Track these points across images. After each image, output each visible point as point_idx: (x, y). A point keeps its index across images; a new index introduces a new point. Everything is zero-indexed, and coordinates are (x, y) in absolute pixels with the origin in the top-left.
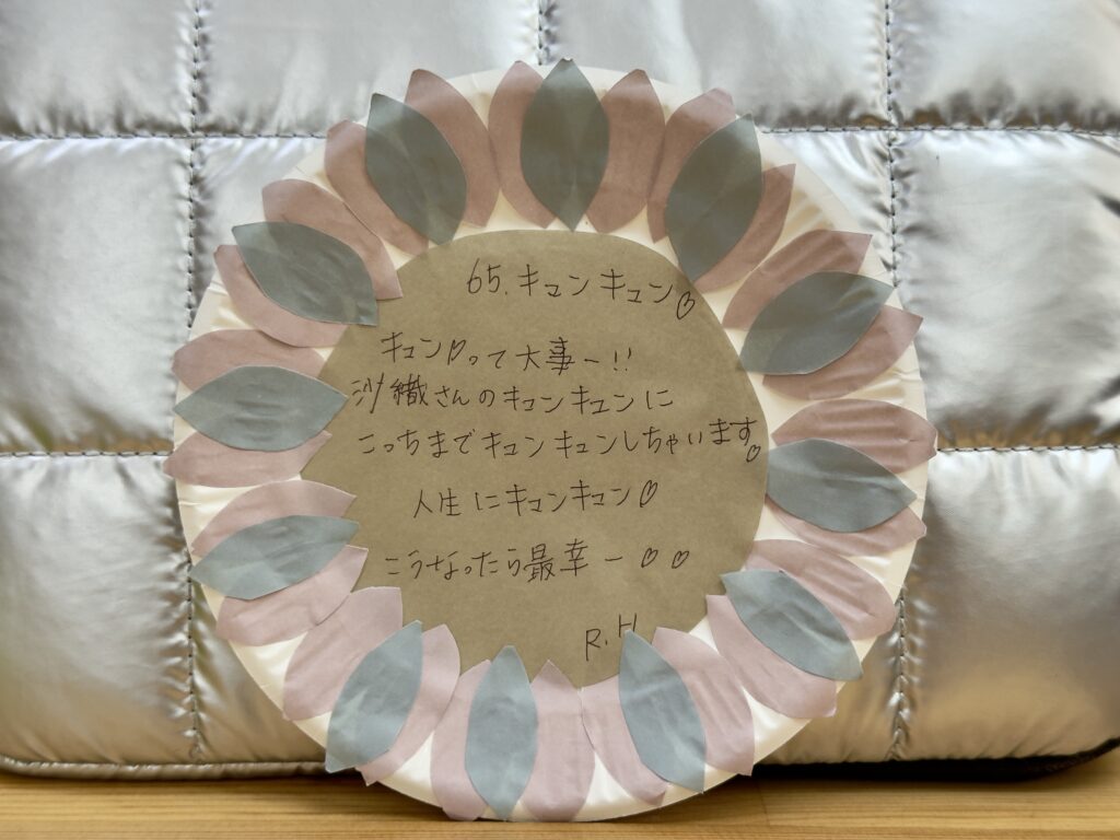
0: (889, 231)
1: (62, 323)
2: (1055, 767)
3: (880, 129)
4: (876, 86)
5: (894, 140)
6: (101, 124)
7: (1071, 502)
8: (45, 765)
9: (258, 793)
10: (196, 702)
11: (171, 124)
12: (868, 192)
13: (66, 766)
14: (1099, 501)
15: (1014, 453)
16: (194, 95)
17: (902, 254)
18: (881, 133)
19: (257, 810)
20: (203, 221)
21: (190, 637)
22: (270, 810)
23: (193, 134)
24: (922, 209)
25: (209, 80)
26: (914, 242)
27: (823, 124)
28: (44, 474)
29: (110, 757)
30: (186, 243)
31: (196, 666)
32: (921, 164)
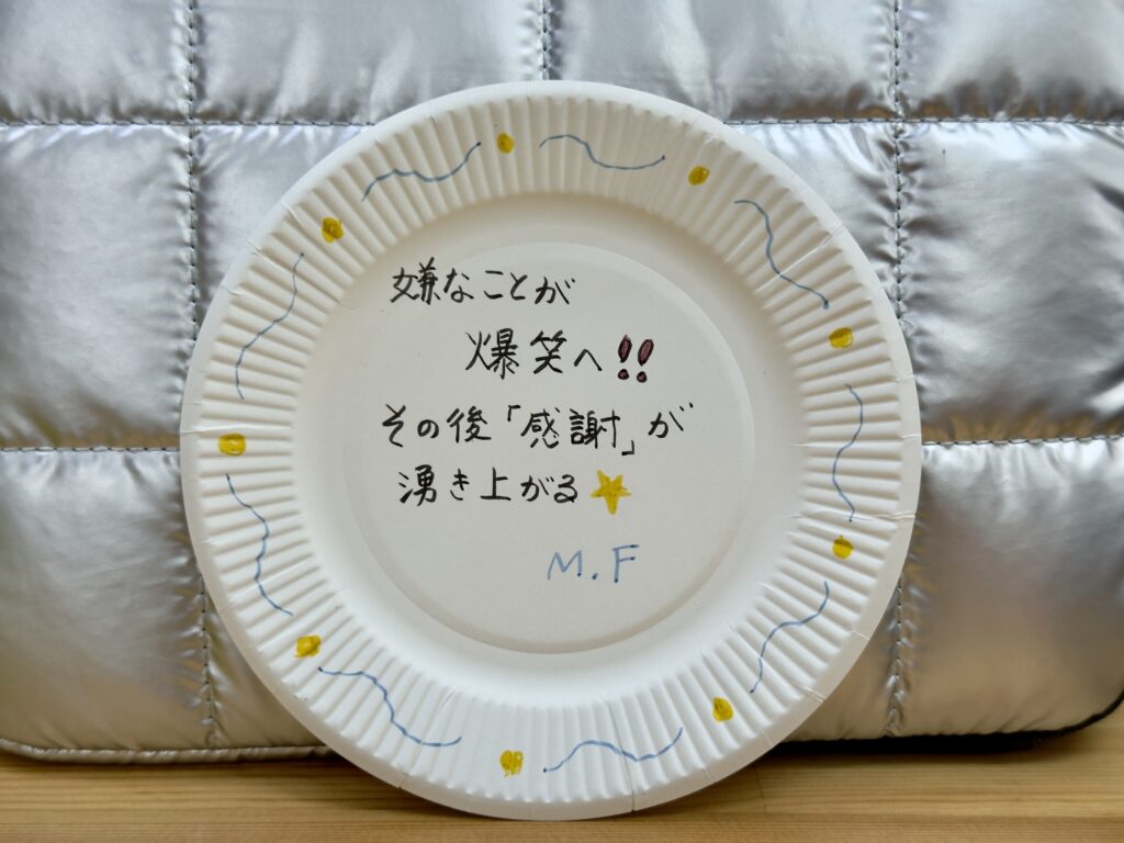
0: (893, 225)
1: (64, 318)
3: (887, 121)
4: (884, 77)
5: (902, 132)
6: (95, 110)
7: (1065, 489)
8: (65, 751)
9: (271, 776)
10: (212, 691)
11: (168, 111)
12: (872, 186)
13: (84, 752)
14: (1091, 489)
15: (1011, 445)
16: (191, 80)
17: (908, 248)
18: (888, 125)
20: (204, 212)
21: (204, 629)
22: (283, 796)
23: (191, 121)
24: (925, 204)
25: (205, 65)
26: (919, 237)
27: (830, 115)
28: (52, 469)
29: (129, 747)
30: (187, 234)
31: (210, 656)
32: (927, 157)
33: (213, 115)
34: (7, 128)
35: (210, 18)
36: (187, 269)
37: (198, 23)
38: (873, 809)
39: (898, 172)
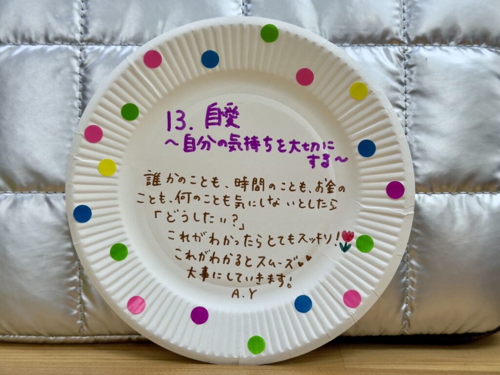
0: (403, 92)
1: (20, 131)
2: (476, 338)
3: (400, 45)
4: (398, 25)
5: (406, 50)
6: (38, 38)
7: (485, 215)
8: (12, 337)
9: (109, 349)
10: (82, 307)
11: (71, 39)
12: (393, 74)
13: (21, 337)
15: (459, 195)
16: (82, 25)
17: (409, 103)
18: (400, 47)
19: (108, 358)
20: (86, 84)
21: (80, 278)
22: (114, 358)
23: (81, 44)
24: (418, 82)
25: (88, 19)
26: (415, 98)
27: (373, 42)
28: (11, 201)
29: (42, 333)
30: (78, 94)
31: (82, 290)
32: (418, 62)
33: (91, 41)
36: (77, 110)
38: (395, 367)
39: (405, 68)
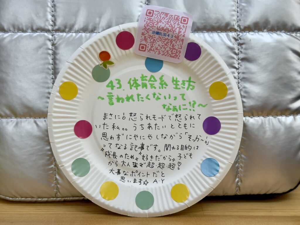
0: (237, 59)
1: (18, 83)
3: (235, 32)
4: (234, 20)
5: (239, 35)
6: (27, 29)
7: (282, 129)
8: (17, 199)
10: (57, 182)
11: (46, 29)
12: (232, 49)
13: (23, 199)
14: (289, 129)
15: (268, 117)
16: (52, 21)
17: (241, 65)
18: (235, 33)
20: (56, 56)
21: (55, 166)
23: (52, 32)
24: (245, 54)
25: (56, 17)
26: (244, 62)
27: (220, 30)
28: (15, 123)
29: (34, 197)
30: (51, 61)
31: (56, 173)
32: (246, 41)
33: (58, 30)
34: (4, 34)
35: (57, 5)
36: (51, 71)
37: (54, 6)
38: (232, 214)
39: (238, 45)
